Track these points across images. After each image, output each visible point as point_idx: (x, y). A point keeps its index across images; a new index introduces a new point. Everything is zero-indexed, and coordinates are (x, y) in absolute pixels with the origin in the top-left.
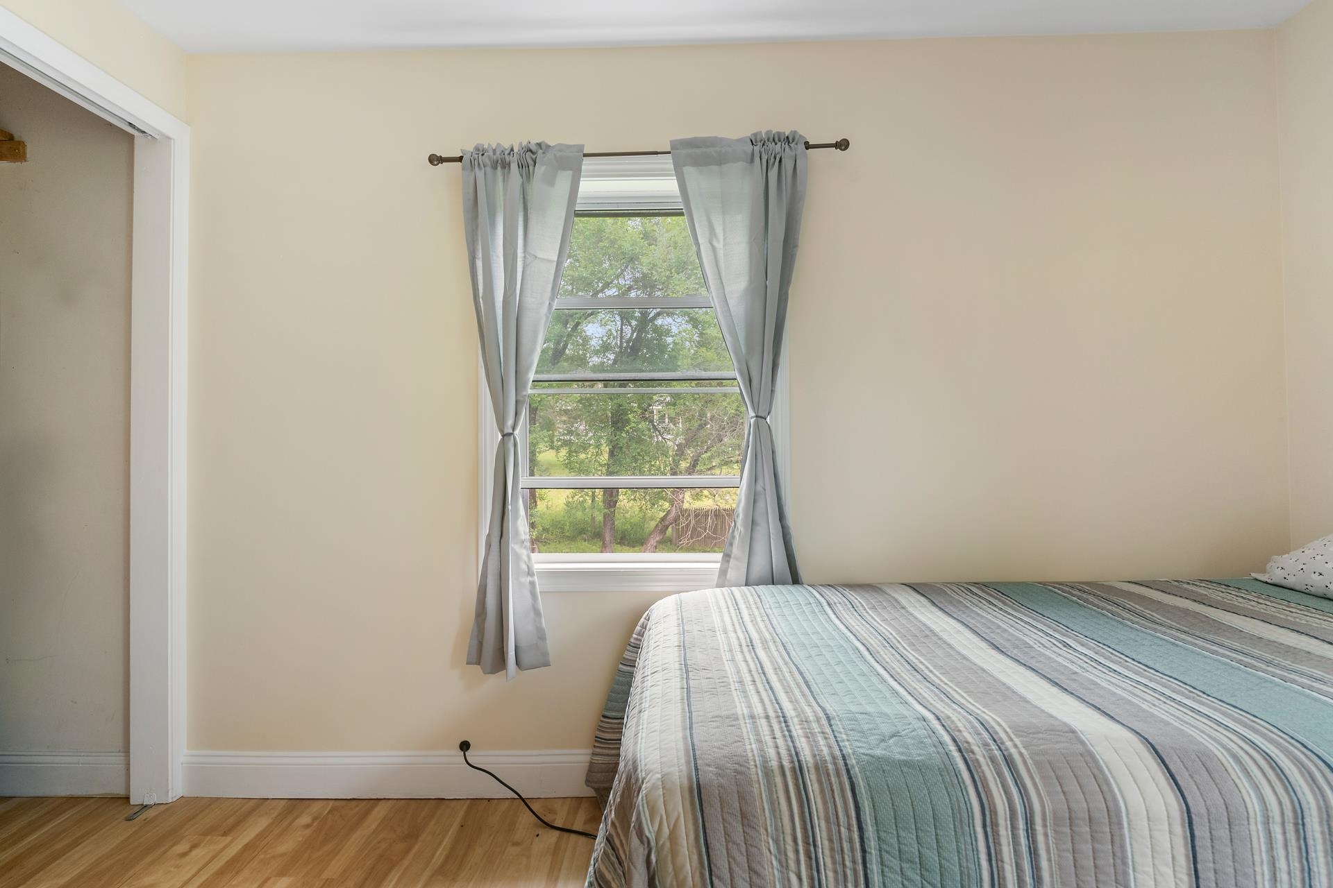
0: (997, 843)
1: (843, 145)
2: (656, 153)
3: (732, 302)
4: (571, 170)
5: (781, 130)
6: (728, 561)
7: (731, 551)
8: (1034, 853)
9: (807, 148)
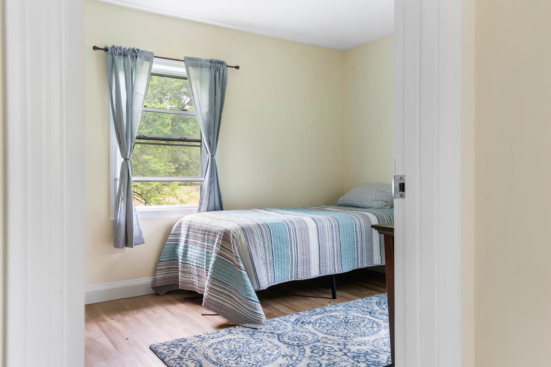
0: (291, 234)
1: (237, 67)
2: (179, 60)
3: (203, 115)
4: (150, 61)
5: (219, 60)
6: (201, 205)
7: (202, 202)
8: (296, 235)
9: (227, 67)
